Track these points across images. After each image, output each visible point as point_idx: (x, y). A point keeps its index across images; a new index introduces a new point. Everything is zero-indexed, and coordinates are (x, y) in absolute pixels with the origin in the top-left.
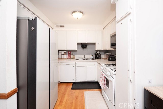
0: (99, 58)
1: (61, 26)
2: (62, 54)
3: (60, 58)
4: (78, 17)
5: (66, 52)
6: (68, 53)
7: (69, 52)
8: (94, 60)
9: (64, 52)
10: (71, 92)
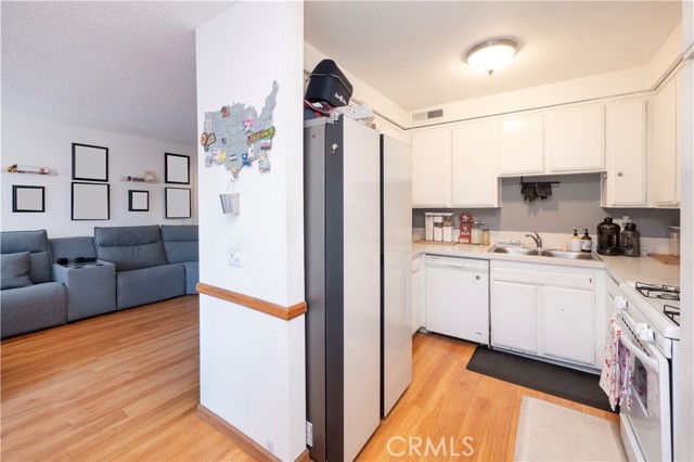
0: (630, 252)
1: (432, 115)
2: (436, 225)
3: (429, 237)
4: (491, 68)
5: (450, 214)
6: (461, 218)
7: (465, 217)
8: (590, 258)
9: (445, 214)
10: (463, 379)
